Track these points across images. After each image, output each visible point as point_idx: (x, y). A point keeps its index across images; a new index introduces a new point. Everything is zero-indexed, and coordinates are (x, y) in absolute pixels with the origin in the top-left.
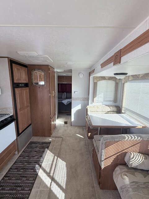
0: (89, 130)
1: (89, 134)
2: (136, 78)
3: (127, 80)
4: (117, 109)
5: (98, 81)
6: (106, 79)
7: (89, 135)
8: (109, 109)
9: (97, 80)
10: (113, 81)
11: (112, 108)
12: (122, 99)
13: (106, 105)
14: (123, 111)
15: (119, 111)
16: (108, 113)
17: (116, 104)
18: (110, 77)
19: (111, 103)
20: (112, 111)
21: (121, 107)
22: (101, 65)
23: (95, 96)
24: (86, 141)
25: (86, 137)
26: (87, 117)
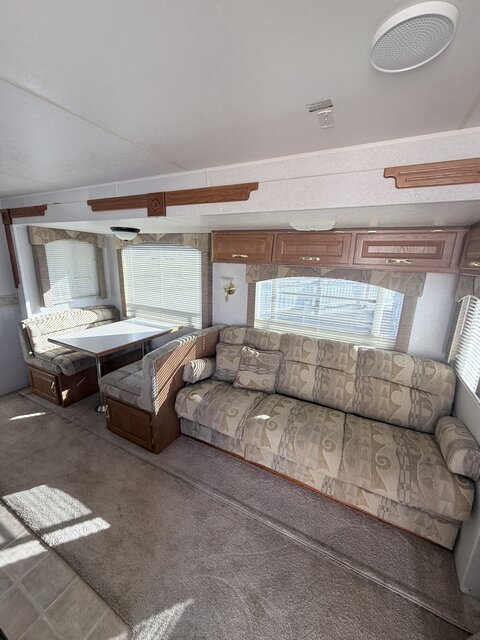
0: (62, 381)
1: (64, 394)
2: (149, 240)
4: (113, 313)
5: (47, 242)
6: (70, 238)
7: (64, 397)
8: (93, 316)
9: (45, 238)
10: (90, 243)
11: (99, 312)
12: (122, 286)
13: (83, 309)
14: (128, 314)
15: (117, 314)
16: (92, 325)
17: (108, 302)
18: (81, 233)
19: (93, 301)
20: (102, 318)
21: (119, 307)
22: (90, 203)
23: (44, 285)
24: (63, 415)
25: (53, 407)
26: (33, 354)
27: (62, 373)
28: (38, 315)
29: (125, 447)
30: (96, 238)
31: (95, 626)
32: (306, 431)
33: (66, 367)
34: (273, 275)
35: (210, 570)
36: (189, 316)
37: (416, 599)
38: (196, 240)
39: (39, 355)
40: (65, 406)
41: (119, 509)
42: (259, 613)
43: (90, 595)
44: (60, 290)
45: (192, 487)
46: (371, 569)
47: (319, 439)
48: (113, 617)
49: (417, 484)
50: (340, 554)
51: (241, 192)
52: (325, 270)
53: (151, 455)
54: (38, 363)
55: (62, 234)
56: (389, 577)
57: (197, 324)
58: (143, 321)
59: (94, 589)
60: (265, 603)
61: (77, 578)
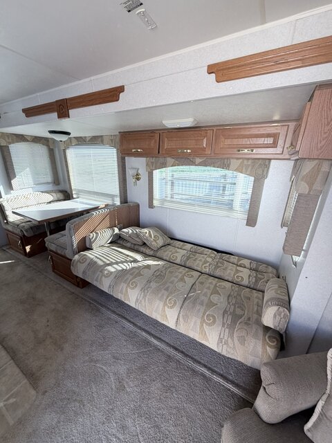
0: (25, 240)
1: (28, 248)
2: (81, 141)
3: (69, 144)
4: (64, 195)
5: (10, 143)
6: (28, 141)
7: (28, 251)
8: (50, 197)
9: (8, 141)
10: (44, 145)
11: (54, 194)
12: (69, 176)
13: (42, 192)
14: (74, 196)
15: (67, 196)
17: (61, 187)
18: (36, 137)
19: (50, 187)
20: (56, 199)
21: (69, 191)
22: (24, 111)
23: (11, 175)
24: (27, 263)
25: (22, 257)
26: (7, 222)
27: (24, 235)
28: (9, 196)
29: (61, 283)
30: (48, 141)
31: (15, 390)
32: (158, 290)
33: (26, 231)
34: (164, 165)
35: (97, 361)
36: (112, 196)
37: (231, 386)
38: (112, 140)
39: (11, 222)
40: (29, 257)
41: (48, 321)
42: (121, 388)
43: (17, 370)
44: (23, 178)
45: (98, 310)
46: (205, 366)
47: (165, 297)
48: (28, 385)
49: (233, 340)
50: (186, 355)
51: (112, 95)
52: (198, 160)
53: (78, 289)
54: (10, 228)
55: (21, 138)
56: (215, 372)
57: (118, 202)
58: (85, 201)
59: (20, 368)
60: (127, 383)
61: (12, 361)
